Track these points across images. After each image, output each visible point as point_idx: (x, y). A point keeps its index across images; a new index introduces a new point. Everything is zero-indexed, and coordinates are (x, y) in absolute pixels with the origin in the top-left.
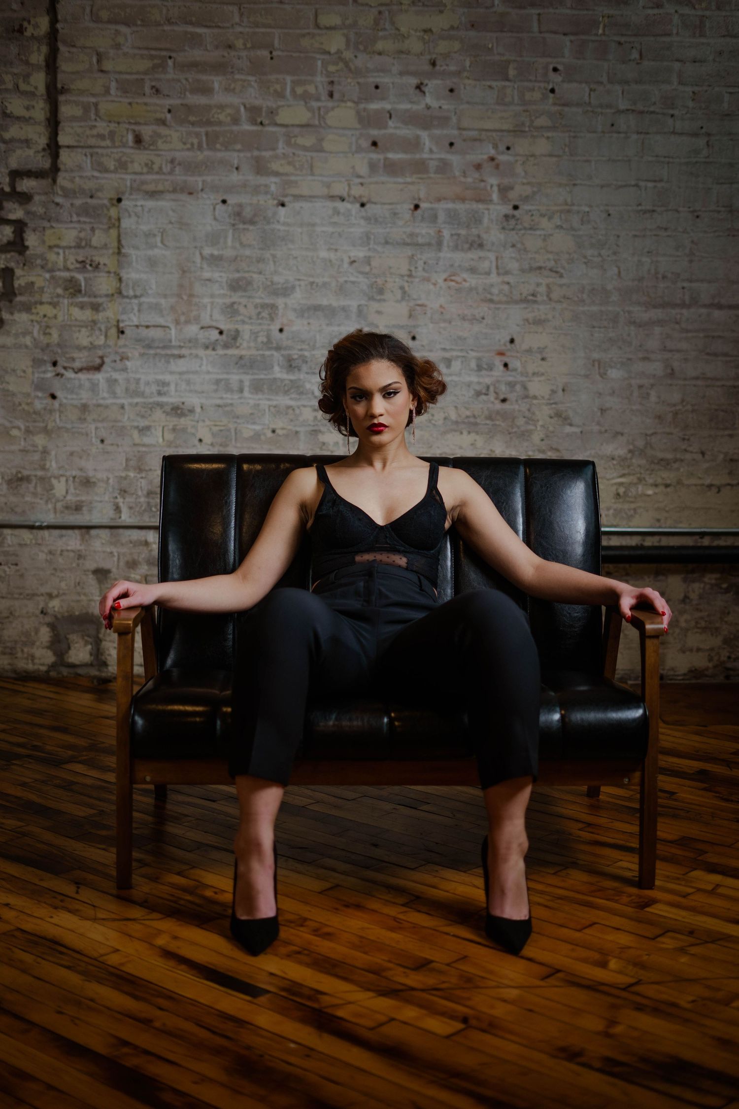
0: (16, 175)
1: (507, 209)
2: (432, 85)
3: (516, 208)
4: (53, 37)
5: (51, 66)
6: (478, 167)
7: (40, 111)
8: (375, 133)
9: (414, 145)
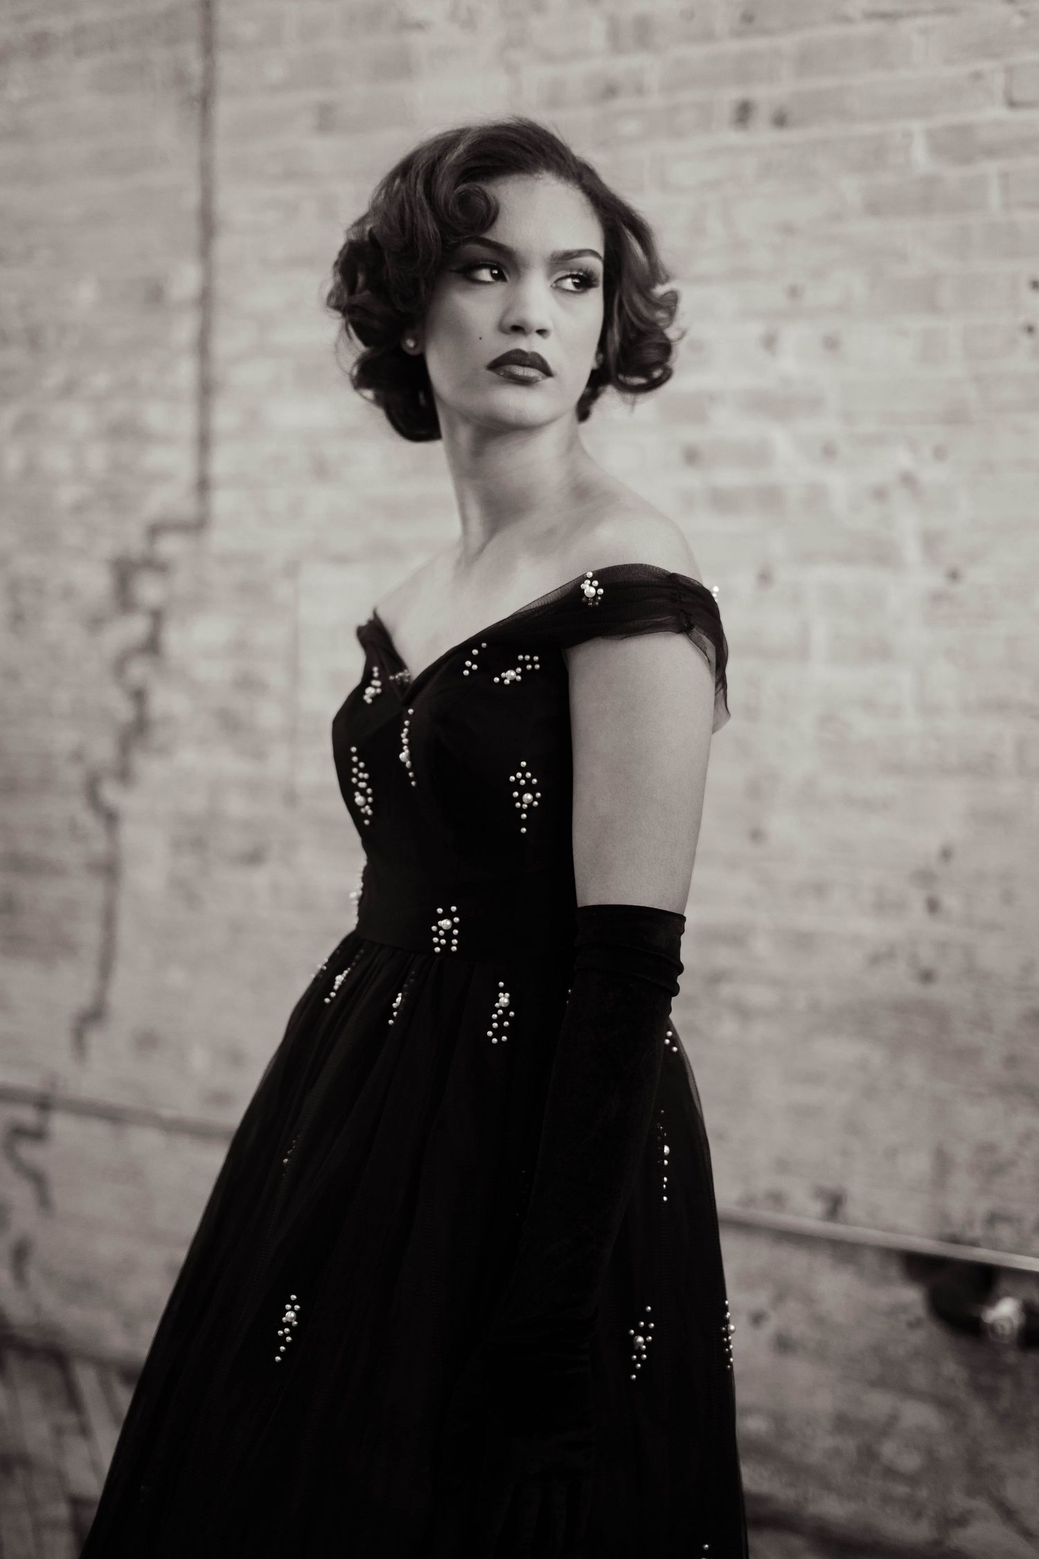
0: (155, 530)
1: (934, 580)
2: (794, 336)
3: (954, 576)
4: (205, 300)
5: (203, 347)
6: (880, 494)
7: (185, 422)
8: (691, 434)
9: (758, 455)
